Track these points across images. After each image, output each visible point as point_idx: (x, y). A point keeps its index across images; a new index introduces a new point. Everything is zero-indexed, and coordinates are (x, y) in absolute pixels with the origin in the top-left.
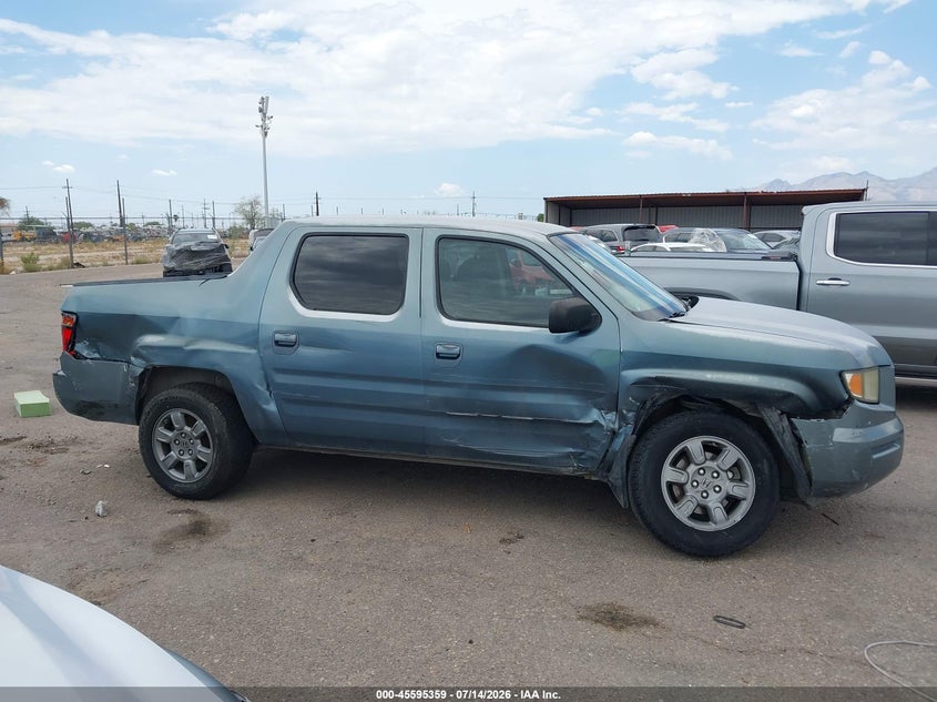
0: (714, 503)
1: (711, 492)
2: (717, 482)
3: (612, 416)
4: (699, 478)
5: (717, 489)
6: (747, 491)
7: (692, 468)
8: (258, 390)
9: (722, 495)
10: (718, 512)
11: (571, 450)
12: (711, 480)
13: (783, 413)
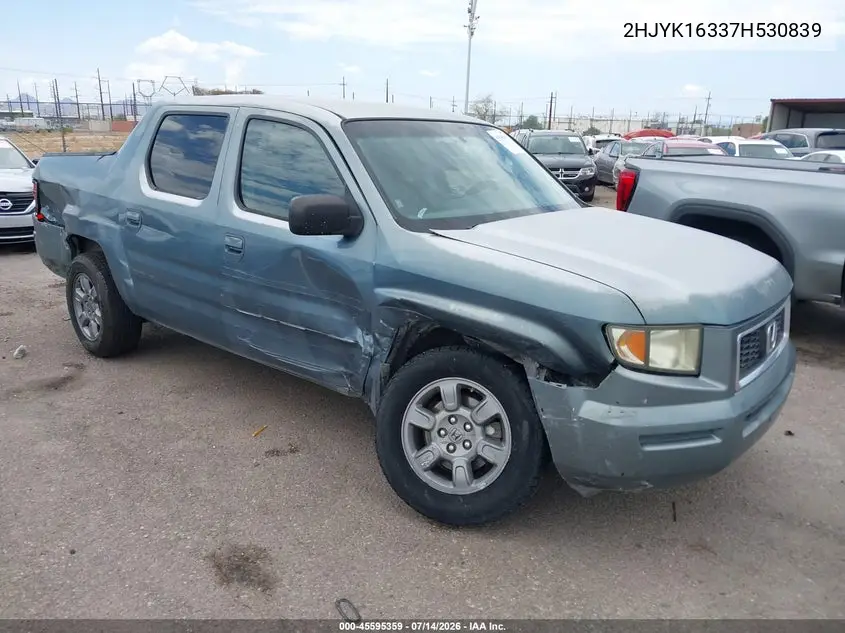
0: (460, 460)
1: (460, 447)
2: (467, 436)
3: (369, 338)
4: (449, 427)
5: (467, 444)
6: (499, 455)
7: (443, 414)
8: (122, 265)
9: (470, 453)
10: (461, 472)
11: (342, 369)
12: (463, 431)
13: (541, 367)
